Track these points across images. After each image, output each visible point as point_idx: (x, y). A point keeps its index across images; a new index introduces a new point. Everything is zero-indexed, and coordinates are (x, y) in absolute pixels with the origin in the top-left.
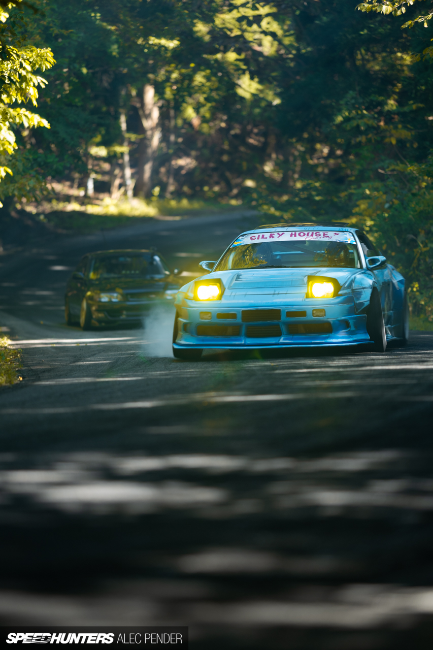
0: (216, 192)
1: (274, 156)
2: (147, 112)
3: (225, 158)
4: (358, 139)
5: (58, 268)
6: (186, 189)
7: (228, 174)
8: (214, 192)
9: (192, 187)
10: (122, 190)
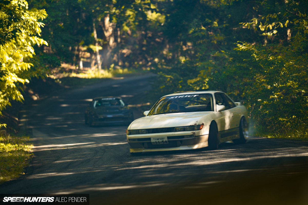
0: (141, 64)
1: (168, 46)
2: (106, 29)
3: (144, 49)
4: (199, 42)
5: (64, 105)
6: (127, 64)
7: (146, 55)
8: (140, 65)
9: (130, 62)
10: (96, 66)
